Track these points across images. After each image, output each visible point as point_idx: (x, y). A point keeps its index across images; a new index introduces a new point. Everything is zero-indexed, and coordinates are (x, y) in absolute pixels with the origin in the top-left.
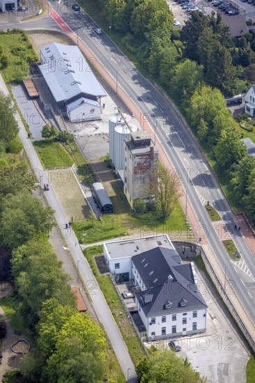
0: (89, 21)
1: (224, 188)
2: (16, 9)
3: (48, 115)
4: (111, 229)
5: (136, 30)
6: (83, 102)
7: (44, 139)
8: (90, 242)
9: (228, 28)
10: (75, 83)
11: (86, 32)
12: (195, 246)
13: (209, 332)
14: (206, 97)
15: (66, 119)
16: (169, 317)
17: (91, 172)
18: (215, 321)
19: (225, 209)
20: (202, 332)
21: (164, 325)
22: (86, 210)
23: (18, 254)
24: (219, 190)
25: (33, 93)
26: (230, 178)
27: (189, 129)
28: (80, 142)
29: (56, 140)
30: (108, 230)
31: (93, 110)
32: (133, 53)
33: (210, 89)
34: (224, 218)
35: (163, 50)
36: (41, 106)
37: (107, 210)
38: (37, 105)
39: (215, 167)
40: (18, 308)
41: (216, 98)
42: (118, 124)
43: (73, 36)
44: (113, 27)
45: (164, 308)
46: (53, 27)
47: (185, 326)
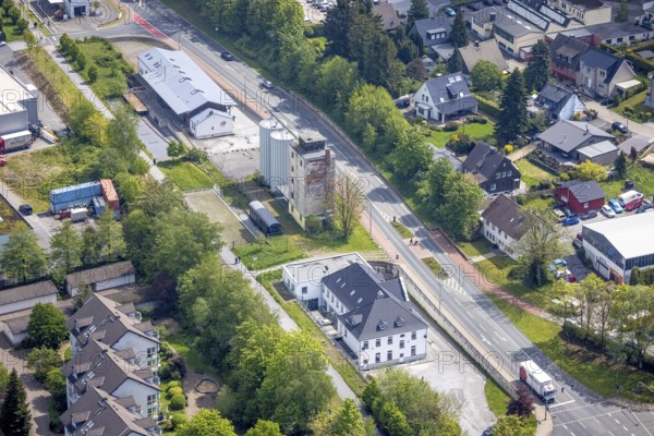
0: (185, 24)
1: (409, 201)
2: (88, 14)
3: (165, 132)
4: (285, 252)
5: (254, 29)
6: (211, 113)
7: (170, 158)
8: (261, 268)
9: (380, 17)
10: (198, 91)
11: (186, 36)
12: (391, 265)
13: (430, 357)
14: (370, 98)
15: (191, 135)
16: (384, 340)
17: (240, 192)
18: (433, 345)
19: (416, 225)
20: (422, 358)
21: (378, 350)
22: (245, 234)
23: (187, 280)
24: (402, 205)
25: (140, 108)
26: (416, 188)
27: (348, 140)
28: (215, 160)
29: (185, 159)
30: (280, 253)
31: (224, 123)
32: (253, 58)
33: (372, 88)
34: (417, 234)
35: (299, 49)
36: (155, 123)
37: (273, 231)
38: (148, 122)
39: (392, 179)
40: (194, 344)
41: (383, 97)
42: (274, 129)
43: (169, 41)
44: (220, 28)
45: (378, 329)
46: (141, 33)
47: (402, 351)
